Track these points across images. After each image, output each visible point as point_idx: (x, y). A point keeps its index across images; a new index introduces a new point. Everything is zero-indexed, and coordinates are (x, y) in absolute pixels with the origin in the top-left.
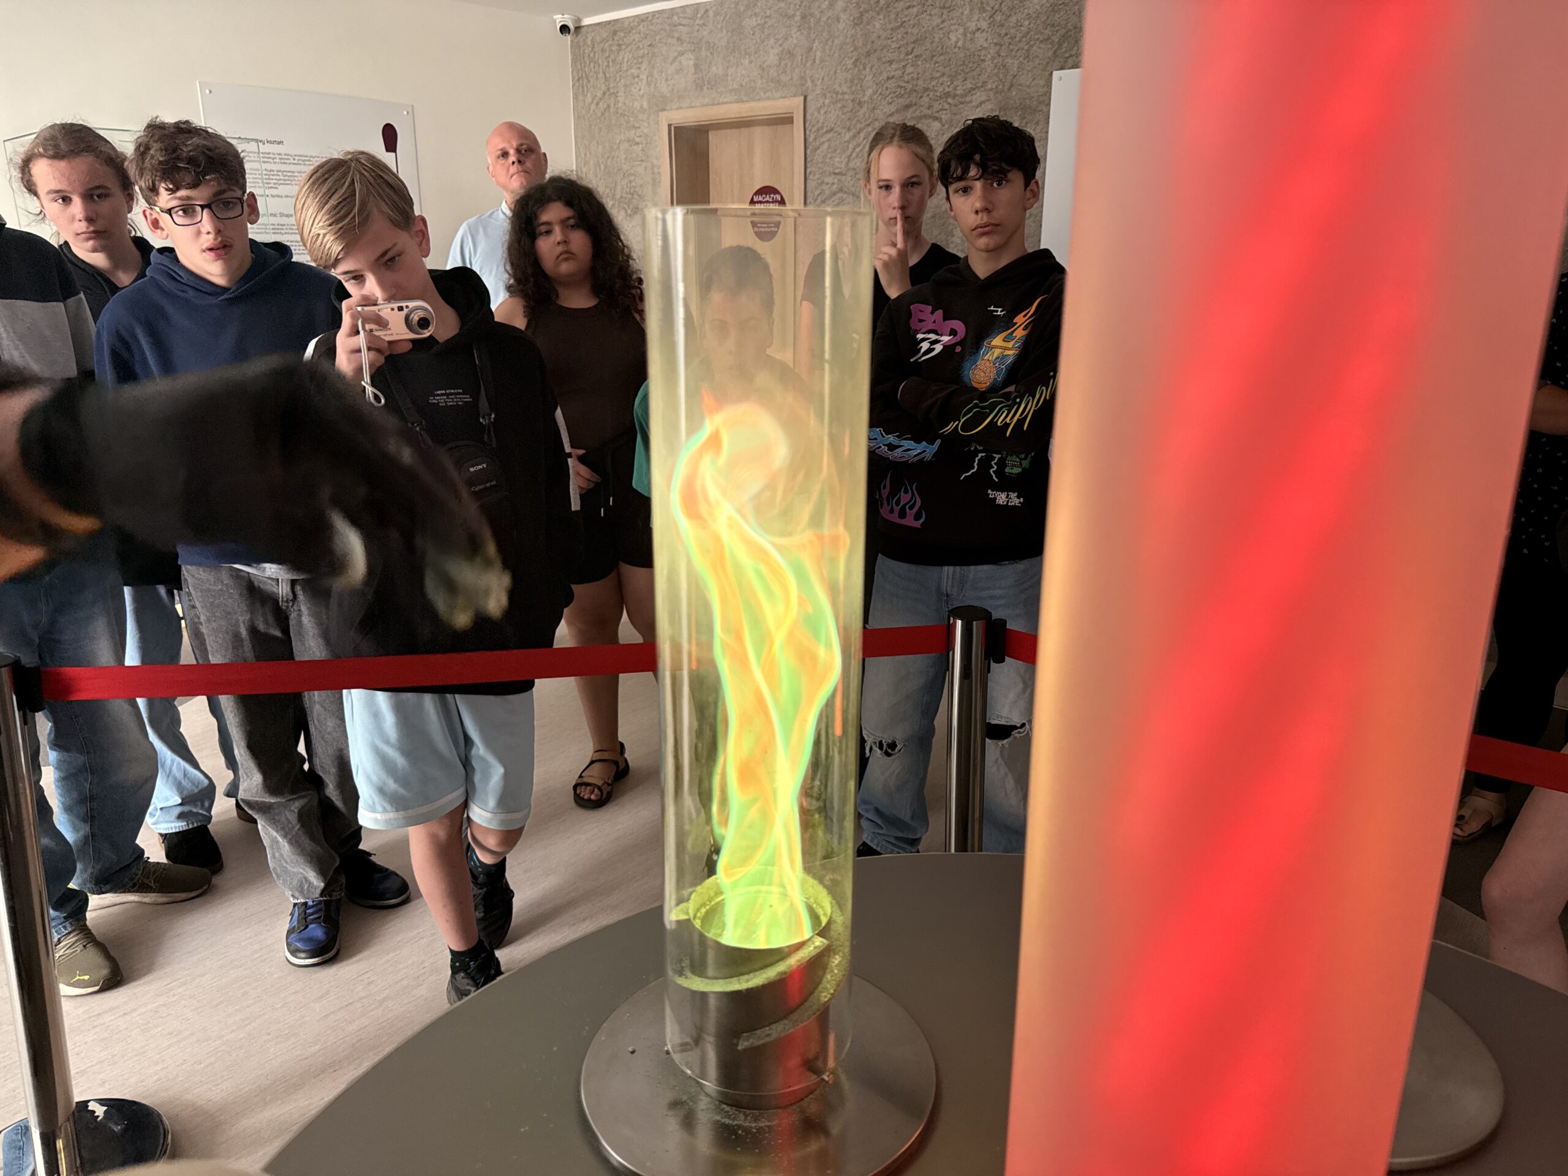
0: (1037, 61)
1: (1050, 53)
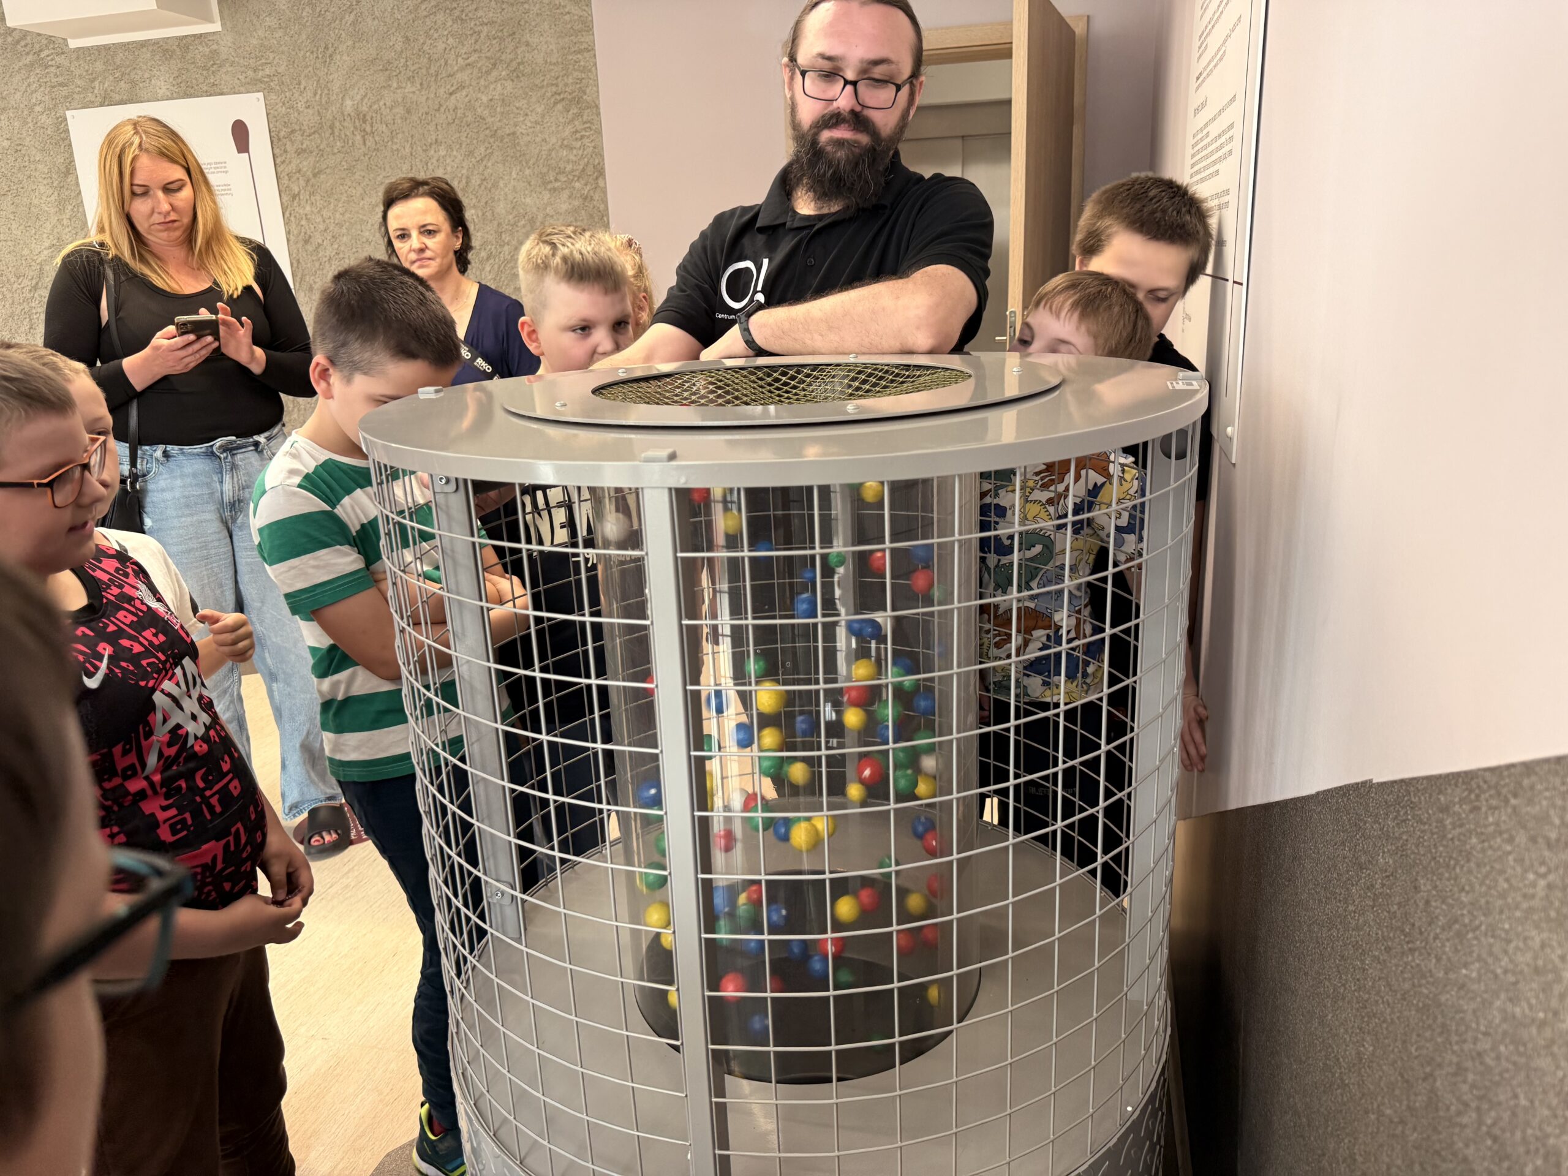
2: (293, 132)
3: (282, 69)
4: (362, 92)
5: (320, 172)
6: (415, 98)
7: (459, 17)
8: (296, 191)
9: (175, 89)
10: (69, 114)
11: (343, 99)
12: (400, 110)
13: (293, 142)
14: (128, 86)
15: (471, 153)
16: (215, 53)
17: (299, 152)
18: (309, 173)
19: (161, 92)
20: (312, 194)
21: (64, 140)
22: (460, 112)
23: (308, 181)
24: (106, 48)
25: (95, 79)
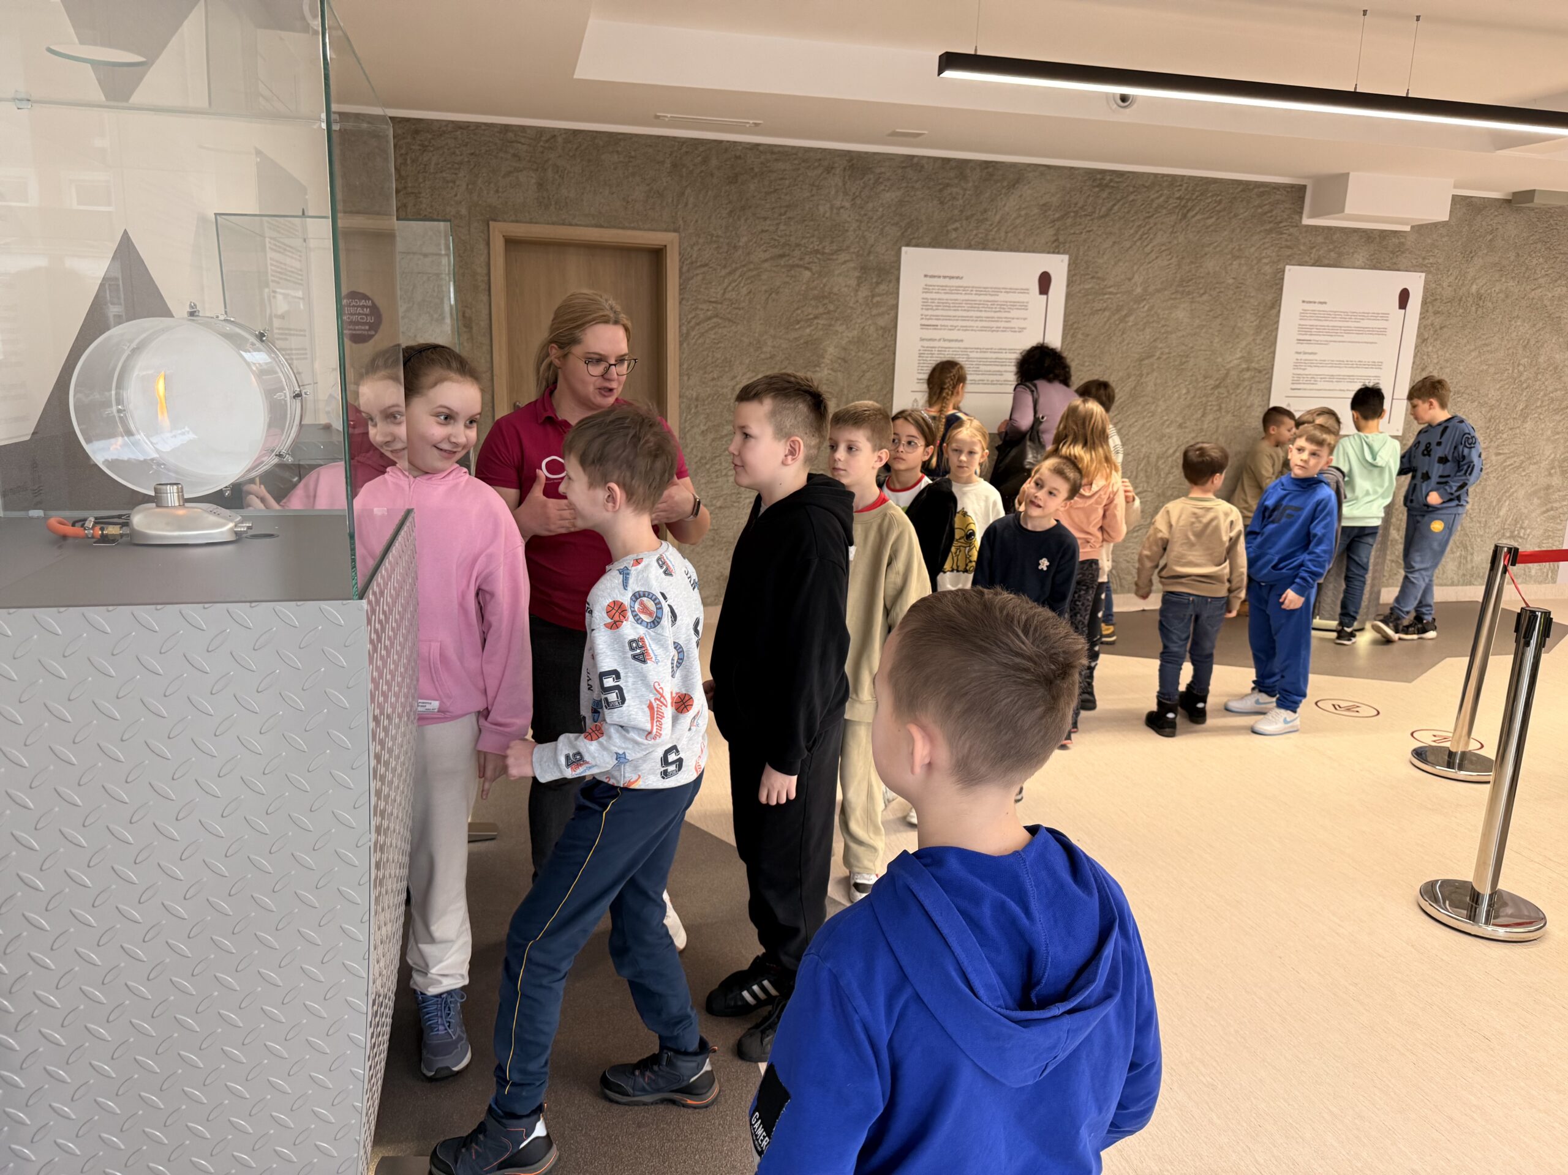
0: (889, 238)
1: (899, 234)
2: (1436, 300)
3: (1440, 261)
4: (1484, 282)
5: (1444, 327)
6: (1512, 289)
7: (1549, 248)
8: (1426, 336)
9: (1369, 263)
10: (1288, 267)
11: (1472, 284)
12: (1502, 296)
13: (1433, 306)
14: (1336, 255)
15: (1534, 325)
16: (1403, 244)
17: (1436, 313)
18: (1438, 327)
19: (1357, 263)
20: (1436, 340)
21: (1277, 284)
22: (1535, 301)
23: (1436, 331)
24: (1329, 228)
25: (1314, 247)
